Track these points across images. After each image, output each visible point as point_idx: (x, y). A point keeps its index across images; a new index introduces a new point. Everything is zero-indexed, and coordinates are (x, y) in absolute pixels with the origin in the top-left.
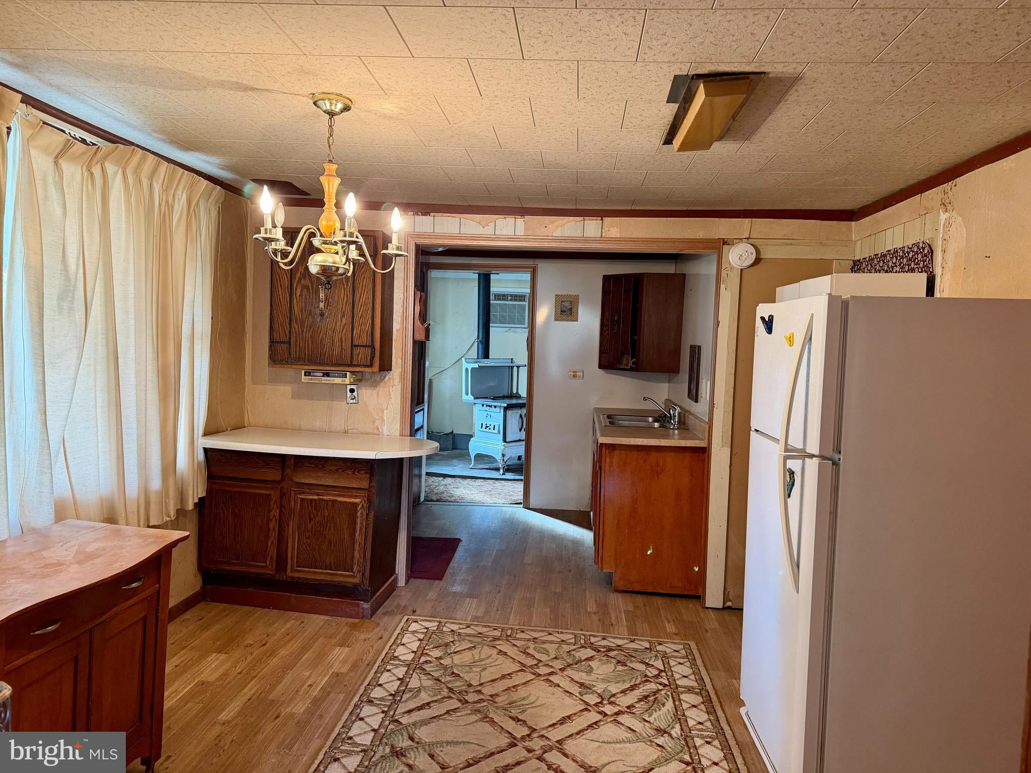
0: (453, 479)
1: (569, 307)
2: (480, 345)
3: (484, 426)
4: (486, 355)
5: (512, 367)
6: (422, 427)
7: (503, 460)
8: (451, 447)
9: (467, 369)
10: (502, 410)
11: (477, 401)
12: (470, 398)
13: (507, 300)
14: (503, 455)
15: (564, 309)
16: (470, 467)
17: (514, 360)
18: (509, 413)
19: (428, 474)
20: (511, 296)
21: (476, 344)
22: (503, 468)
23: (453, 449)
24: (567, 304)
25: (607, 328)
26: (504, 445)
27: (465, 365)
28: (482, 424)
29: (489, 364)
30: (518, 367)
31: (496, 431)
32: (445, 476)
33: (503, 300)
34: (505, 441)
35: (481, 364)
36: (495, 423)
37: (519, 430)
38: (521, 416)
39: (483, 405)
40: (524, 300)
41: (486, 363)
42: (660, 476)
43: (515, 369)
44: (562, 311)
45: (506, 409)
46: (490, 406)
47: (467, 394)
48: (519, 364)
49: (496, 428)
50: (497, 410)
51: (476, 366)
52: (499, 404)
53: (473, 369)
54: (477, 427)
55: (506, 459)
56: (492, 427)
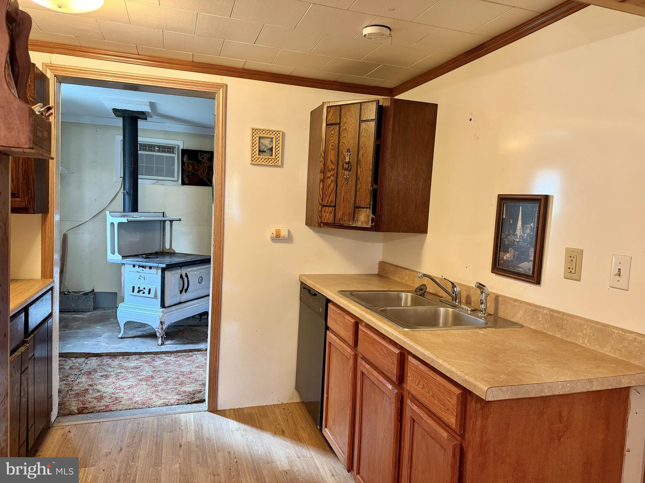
0: (99, 359)
1: (269, 146)
2: (127, 197)
3: (136, 290)
4: (135, 209)
5: (164, 222)
6: (50, 315)
7: (162, 328)
8: (92, 308)
9: (112, 224)
10: (160, 272)
11: (126, 261)
12: (117, 258)
13: (154, 151)
14: (162, 323)
15: (263, 148)
16: (120, 336)
17: (167, 214)
18: (167, 274)
19: (63, 356)
20: (159, 147)
21: (121, 196)
22: (162, 337)
23: (95, 309)
24: (266, 142)
25: (332, 173)
26: (162, 312)
27: (110, 219)
28: (134, 288)
29: (139, 219)
30: (171, 221)
31: (152, 295)
32: (88, 355)
33: (150, 150)
34: (163, 306)
35: (130, 219)
36: (150, 287)
37: (179, 292)
38: (181, 277)
39: (134, 266)
40: (173, 152)
41: (135, 216)
42: (562, 440)
43: (168, 223)
44: (260, 151)
45: (163, 270)
46: (143, 267)
47: (113, 253)
48: (172, 218)
49: (152, 292)
50: (153, 271)
51: (124, 220)
52: (156, 265)
53: (120, 224)
54: (127, 291)
55: (165, 327)
56: (146, 291)
